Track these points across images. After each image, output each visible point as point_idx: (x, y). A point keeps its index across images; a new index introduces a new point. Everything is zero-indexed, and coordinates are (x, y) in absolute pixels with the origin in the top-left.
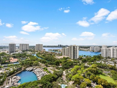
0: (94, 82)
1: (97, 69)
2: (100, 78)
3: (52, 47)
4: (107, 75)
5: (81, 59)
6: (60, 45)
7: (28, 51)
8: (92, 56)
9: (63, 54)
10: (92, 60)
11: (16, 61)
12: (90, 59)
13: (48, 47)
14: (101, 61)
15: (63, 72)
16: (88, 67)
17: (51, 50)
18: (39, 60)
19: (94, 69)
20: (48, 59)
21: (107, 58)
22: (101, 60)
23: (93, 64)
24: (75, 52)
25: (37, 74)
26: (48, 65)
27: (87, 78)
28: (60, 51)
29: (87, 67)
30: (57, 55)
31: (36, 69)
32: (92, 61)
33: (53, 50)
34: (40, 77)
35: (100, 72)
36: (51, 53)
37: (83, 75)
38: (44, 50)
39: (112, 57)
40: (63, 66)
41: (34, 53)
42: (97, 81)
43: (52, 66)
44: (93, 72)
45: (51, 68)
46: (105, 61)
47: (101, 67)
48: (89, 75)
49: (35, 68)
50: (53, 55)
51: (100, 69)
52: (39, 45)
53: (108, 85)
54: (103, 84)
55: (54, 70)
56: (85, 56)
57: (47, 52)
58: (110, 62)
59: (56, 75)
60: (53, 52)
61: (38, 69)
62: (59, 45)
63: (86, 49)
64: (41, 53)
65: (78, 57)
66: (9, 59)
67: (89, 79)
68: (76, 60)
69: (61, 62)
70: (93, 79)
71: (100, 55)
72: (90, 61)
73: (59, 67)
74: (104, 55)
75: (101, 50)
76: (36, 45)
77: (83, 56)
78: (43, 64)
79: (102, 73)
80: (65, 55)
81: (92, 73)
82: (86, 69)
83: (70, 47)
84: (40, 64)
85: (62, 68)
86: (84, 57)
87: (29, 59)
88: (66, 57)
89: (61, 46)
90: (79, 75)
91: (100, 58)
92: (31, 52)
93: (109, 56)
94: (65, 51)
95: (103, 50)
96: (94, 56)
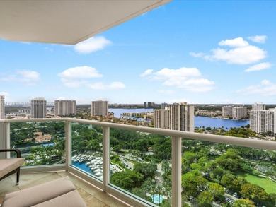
0: (232, 191)
1: (239, 162)
2: (246, 182)
3: (129, 107)
4: (264, 175)
6: (149, 103)
9: (156, 123)
11: (47, 141)
13: (120, 107)
15: (156, 166)
16: (218, 156)
17: (127, 115)
18: (100, 138)
19: (230, 160)
20: (121, 137)
21: (264, 135)
23: (229, 150)
24: (186, 119)
25: (96, 171)
26: (122, 150)
27: (214, 182)
28: (149, 117)
29: (214, 155)
31: (94, 158)
33: (133, 116)
35: (247, 167)
37: (204, 174)
38: (112, 114)
40: (156, 153)
42: (240, 189)
43: (130, 152)
45: (127, 156)
47: (249, 157)
48: (221, 174)
49: (91, 157)
51: (247, 160)
52: (99, 105)
53: (266, 200)
54: (253, 196)
55: (134, 162)
56: (209, 129)
57: (119, 120)
59: (141, 172)
60: (132, 119)
61: (99, 158)
62: (145, 103)
63: (212, 113)
66: (33, 136)
67: (220, 184)
69: (151, 144)
70: (228, 184)
71: (248, 126)
73: (147, 154)
74: (257, 128)
75: (250, 114)
76: (93, 102)
79: (251, 171)
80: (160, 127)
81: (228, 169)
82: (213, 161)
85: (154, 156)
86: (206, 131)
87: (78, 135)
89: (152, 105)
90: (196, 174)
91: (246, 133)
93: (271, 129)
94: (160, 118)
95: (255, 115)
96: (232, 129)
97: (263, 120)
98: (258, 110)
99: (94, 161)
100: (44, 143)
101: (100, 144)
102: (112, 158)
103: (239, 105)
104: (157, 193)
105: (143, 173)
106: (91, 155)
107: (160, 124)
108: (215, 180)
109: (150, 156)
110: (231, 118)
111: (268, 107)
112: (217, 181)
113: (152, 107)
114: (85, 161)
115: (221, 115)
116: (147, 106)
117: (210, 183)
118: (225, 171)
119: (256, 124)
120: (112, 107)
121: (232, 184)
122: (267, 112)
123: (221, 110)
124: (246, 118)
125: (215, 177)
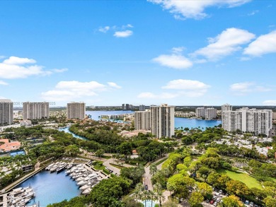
0: (217, 189)
1: (219, 160)
2: (230, 179)
3: (107, 109)
4: (241, 170)
5: (180, 136)
6: (127, 105)
7: (47, 122)
8: (203, 130)
9: (137, 125)
10: (205, 139)
11: (15, 148)
12: (201, 136)
13: (97, 109)
14: (224, 140)
15: (144, 170)
16: (199, 155)
17: (106, 117)
18: (79, 143)
19: (212, 159)
20: (102, 140)
21: (234, 133)
22: (224, 138)
23: (209, 148)
24: (167, 120)
25: (78, 179)
26: (105, 154)
27: (201, 181)
28: (128, 119)
29: (195, 155)
30: (123, 129)
31: (73, 165)
32: (205, 142)
33: (112, 118)
34: (86, 186)
35: (225, 164)
36: (108, 123)
37: (190, 174)
38: (89, 116)
39: (244, 129)
40: (141, 155)
41: (64, 125)
42: (225, 187)
43: (114, 156)
44: (212, 165)
45: (111, 161)
46: (231, 141)
47: (225, 154)
48: (206, 173)
49: (70, 165)
50: (112, 128)
51: (226, 158)
52: (74, 107)
53: (249, 195)
54: (237, 192)
55: (119, 166)
56: (187, 129)
57: (97, 123)
58: (243, 141)
59: (129, 177)
60: (112, 121)
61: (80, 165)
62: (123, 105)
63: (187, 114)
64: (81, 124)
65: (172, 133)
67: (207, 183)
68: (169, 139)
69: (135, 147)
70: (214, 182)
71: (220, 126)
72: (202, 141)
73: (132, 157)
74: (228, 127)
76: (69, 105)
77: (182, 131)
78: (91, 154)
79: (230, 167)
80: (141, 128)
81: (211, 168)
82: (196, 161)
84: (83, 152)
85: (139, 160)
86: (185, 131)
87: (53, 141)
88: (145, 132)
89: (130, 107)
90: (184, 175)
91: (220, 132)
92: (57, 122)
93: (239, 128)
94: (141, 120)
95: (226, 116)
96: (208, 129)
97: (233, 120)
98: (229, 111)
99: (74, 168)
100: (12, 151)
101: (81, 150)
102: (94, 164)
103: (211, 107)
104: (149, 198)
105: (132, 178)
106: (70, 162)
107: (141, 126)
108: (201, 179)
109: (135, 159)
110: (204, 119)
111: (235, 108)
112: (203, 180)
113: (130, 110)
114: (64, 169)
115: (195, 116)
116: (125, 108)
117: (198, 183)
118: (210, 170)
119: (227, 123)
120: (89, 109)
121: (218, 182)
122: (236, 112)
123: (194, 111)
124: (217, 118)
125: (201, 176)
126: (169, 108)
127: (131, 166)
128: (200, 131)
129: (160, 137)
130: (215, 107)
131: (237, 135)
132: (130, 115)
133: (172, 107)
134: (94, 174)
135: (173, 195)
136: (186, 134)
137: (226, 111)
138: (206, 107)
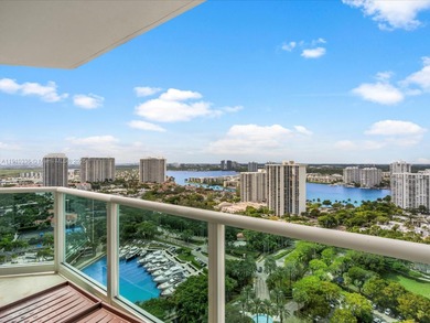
0: (381, 306)
2: (405, 292)
3: (198, 168)
5: (315, 214)
6: (229, 162)
7: (113, 186)
8: (356, 206)
9: (245, 194)
10: (359, 220)
11: (70, 224)
12: (352, 215)
13: (183, 168)
14: (394, 223)
17: (197, 181)
18: (157, 219)
21: (414, 212)
22: (395, 219)
24: (293, 187)
25: (156, 273)
26: (194, 238)
27: (351, 291)
28: (231, 185)
30: (222, 201)
31: (150, 252)
32: (360, 225)
33: (205, 182)
34: (167, 284)
35: (397, 265)
36: (199, 190)
37: (332, 277)
38: (172, 179)
40: (251, 242)
41: (136, 192)
42: (396, 303)
44: (373, 266)
45: (204, 247)
46: (408, 225)
48: (362, 278)
49: (144, 250)
50: (206, 198)
52: (150, 164)
54: (419, 315)
56: (327, 203)
57: (183, 189)
60: (205, 187)
61: (159, 252)
62: (223, 162)
63: (327, 177)
64: (160, 191)
65: (302, 208)
66: (48, 215)
67: (362, 294)
68: (296, 219)
70: (375, 295)
71: (388, 198)
72: (353, 224)
73: (237, 244)
74: (402, 200)
76: (142, 161)
77: (320, 205)
78: (175, 236)
79: (407, 271)
80: (250, 200)
81: (369, 269)
82: (342, 255)
83: (274, 168)
84: (162, 233)
85: (248, 248)
86: (324, 206)
88: (257, 206)
89: (233, 165)
90: (321, 278)
91: (388, 209)
92: (125, 186)
93: (424, 203)
94: (250, 186)
95: (399, 181)
96: (364, 203)
97: (412, 189)
98: (405, 173)
99: (150, 256)
101: (159, 230)
102: (179, 252)
103: (371, 166)
104: (263, 311)
105: (235, 278)
106: (144, 246)
107: (250, 195)
108: (352, 287)
109: (241, 248)
110: (357, 186)
111: (416, 168)
112: (356, 289)
113: (233, 169)
114: (136, 256)
115: (341, 181)
116: (225, 167)
117: (346, 293)
118: (368, 273)
119: (402, 194)
120: (171, 167)
121: (383, 295)
122: (418, 175)
123: (341, 173)
124: (382, 185)
125: (353, 283)
126: (297, 167)
127: (234, 258)
128: (349, 206)
129: (282, 214)
130: (378, 167)
131: (419, 215)
132: (233, 177)
133: (303, 165)
134: (178, 267)
135: (302, 310)
136: (325, 211)
137: (398, 174)
138: (362, 166)
